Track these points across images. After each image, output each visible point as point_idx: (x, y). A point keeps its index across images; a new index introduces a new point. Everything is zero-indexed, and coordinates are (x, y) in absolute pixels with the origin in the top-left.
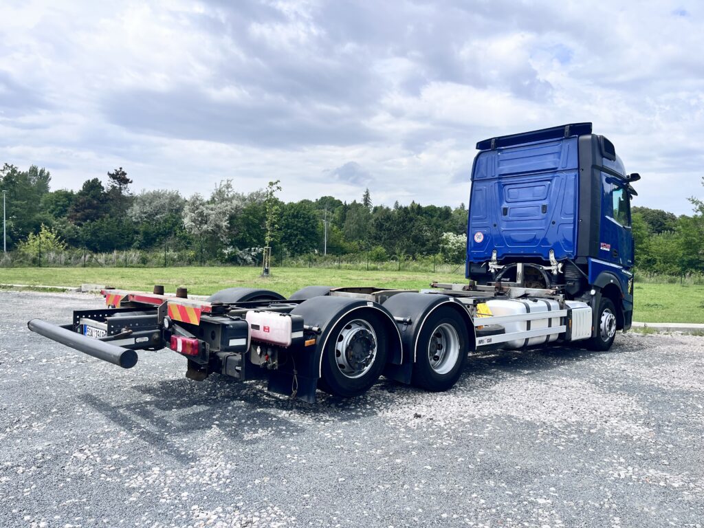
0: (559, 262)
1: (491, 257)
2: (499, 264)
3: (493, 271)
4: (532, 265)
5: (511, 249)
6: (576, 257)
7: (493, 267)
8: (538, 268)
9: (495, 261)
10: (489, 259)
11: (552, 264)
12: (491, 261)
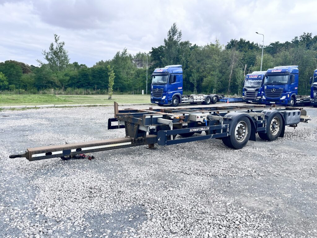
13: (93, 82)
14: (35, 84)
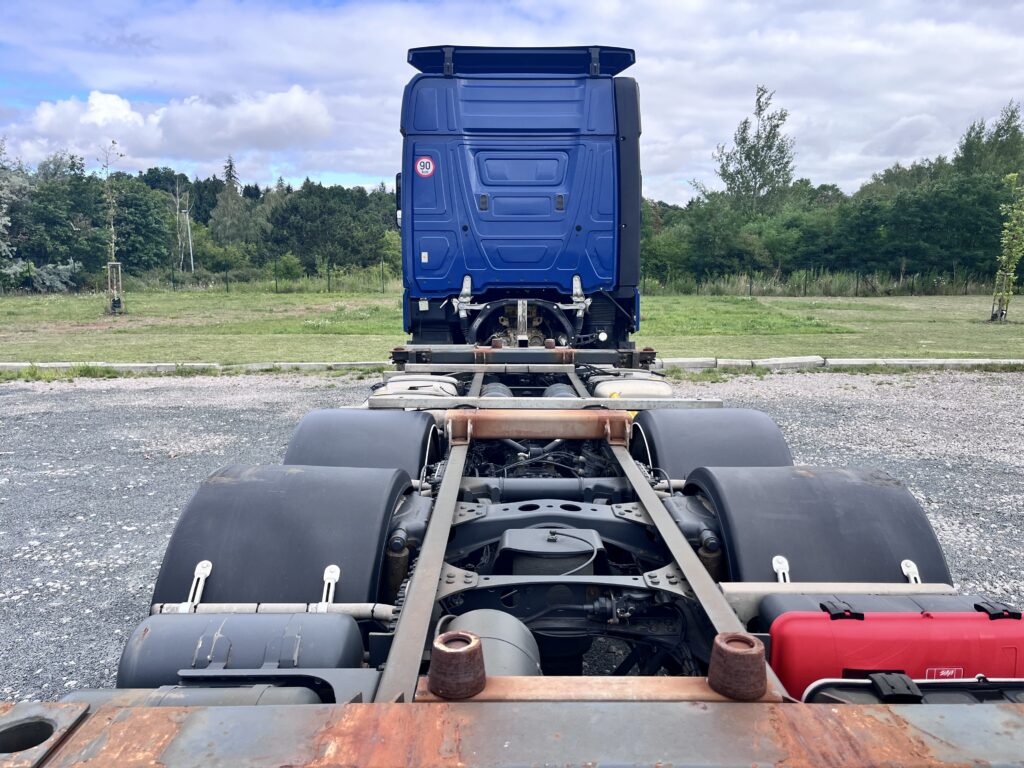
0: (586, 297)
1: (461, 290)
2: (472, 302)
3: (463, 314)
4: (540, 302)
5: (500, 274)
6: (617, 287)
7: (462, 306)
8: (548, 306)
9: (466, 296)
10: (456, 292)
11: (574, 299)
12: (457, 297)
13: (891, 249)
14: (688, 259)
